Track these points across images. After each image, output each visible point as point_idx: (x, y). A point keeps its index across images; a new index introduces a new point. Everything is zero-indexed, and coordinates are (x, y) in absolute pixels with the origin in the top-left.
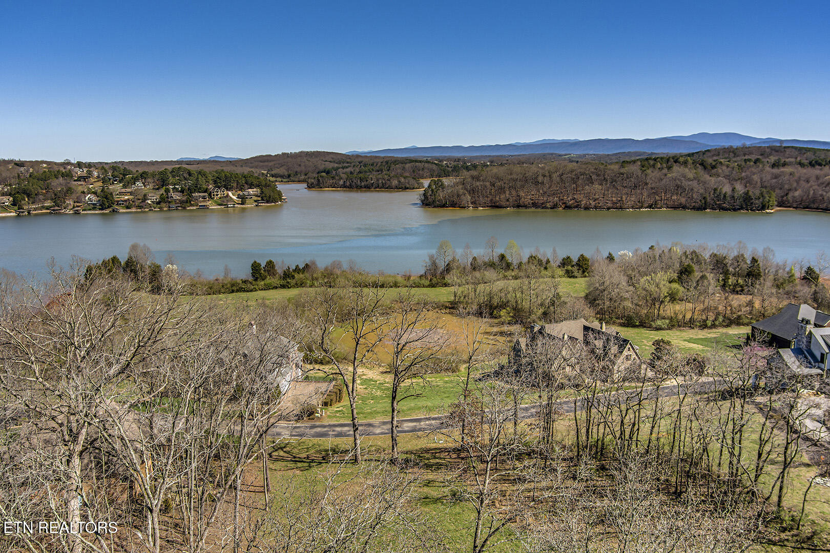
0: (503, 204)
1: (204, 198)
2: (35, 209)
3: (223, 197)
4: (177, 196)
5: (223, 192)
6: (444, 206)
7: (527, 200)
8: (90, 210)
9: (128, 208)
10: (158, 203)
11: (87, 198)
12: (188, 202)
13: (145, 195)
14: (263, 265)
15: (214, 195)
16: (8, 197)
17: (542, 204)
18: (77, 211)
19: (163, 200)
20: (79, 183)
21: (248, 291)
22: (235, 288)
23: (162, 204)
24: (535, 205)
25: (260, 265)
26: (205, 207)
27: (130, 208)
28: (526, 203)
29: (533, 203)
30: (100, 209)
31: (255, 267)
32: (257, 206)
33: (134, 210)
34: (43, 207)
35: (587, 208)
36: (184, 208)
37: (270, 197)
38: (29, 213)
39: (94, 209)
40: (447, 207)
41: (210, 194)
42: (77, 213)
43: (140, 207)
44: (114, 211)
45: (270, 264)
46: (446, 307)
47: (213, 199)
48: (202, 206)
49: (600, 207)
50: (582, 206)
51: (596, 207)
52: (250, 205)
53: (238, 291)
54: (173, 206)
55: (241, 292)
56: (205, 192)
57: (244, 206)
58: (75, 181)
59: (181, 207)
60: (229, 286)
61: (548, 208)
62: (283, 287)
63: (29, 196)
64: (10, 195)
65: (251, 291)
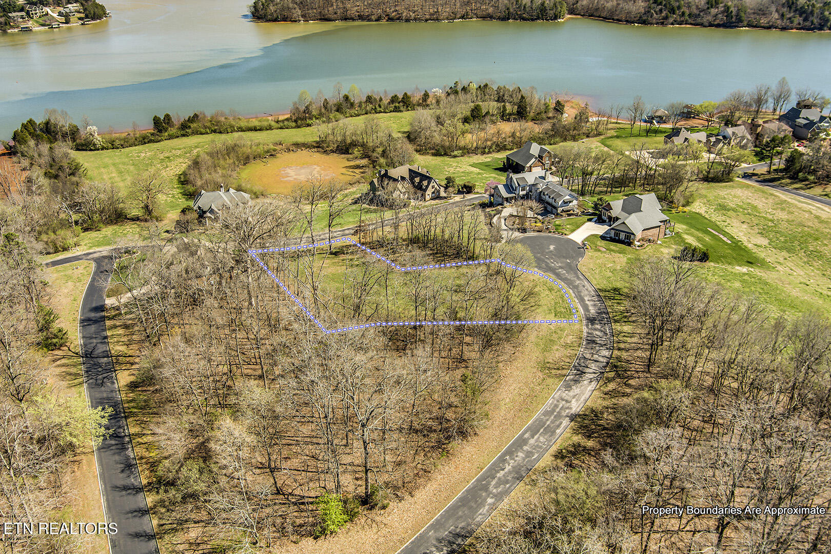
0: (333, 17)
3: (43, 16)
5: (41, 9)
6: (275, 20)
7: (353, 11)
12: (7, 23)
14: (162, 118)
15: (32, 14)
17: (368, 16)
24: (361, 18)
25: (159, 118)
26: (27, 30)
28: (353, 16)
29: (359, 16)
31: (156, 121)
32: (82, 24)
35: (407, 20)
36: (5, 32)
37: (94, 14)
40: (279, 21)
41: (28, 13)
45: (167, 117)
46: (314, 147)
47: (32, 18)
48: (24, 28)
49: (420, 19)
50: (404, 18)
51: (415, 19)
52: (75, 23)
55: (151, 143)
56: (22, 10)
57: (69, 25)
61: (372, 21)
62: (183, 135)
65: (159, 141)
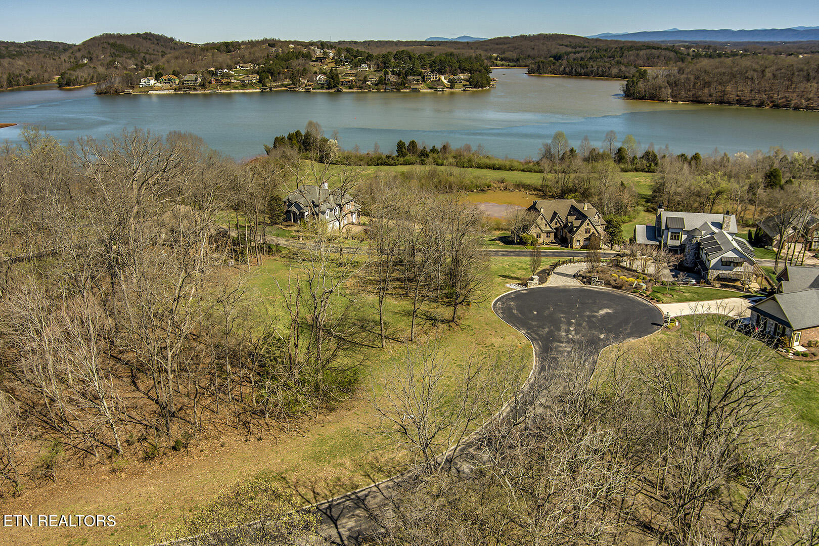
0: (705, 99)
1: (417, 81)
2: (276, 87)
3: (435, 81)
4: (393, 79)
5: (436, 76)
6: (642, 98)
7: (733, 97)
8: (319, 89)
9: (350, 88)
10: (376, 85)
11: (318, 78)
12: (403, 84)
13: (365, 77)
15: (427, 79)
16: (255, 75)
17: (748, 101)
18: (308, 89)
19: (381, 82)
20: (316, 63)
21: (390, 165)
22: (379, 162)
23: (380, 85)
24: (739, 102)
25: (404, 144)
26: (416, 91)
27: (352, 89)
28: (731, 100)
29: (737, 100)
30: (327, 89)
31: (400, 146)
32: (464, 90)
33: (355, 90)
34: (283, 85)
35: (796, 108)
36: (398, 90)
37: (478, 82)
38: (271, 90)
39: (322, 88)
40: (646, 99)
41: (423, 78)
42: (308, 91)
43: (361, 88)
44: (338, 90)
45: (413, 144)
47: (425, 82)
48: (414, 88)
49: (813, 108)
50: (792, 106)
51: (807, 108)
52: (458, 89)
53: (381, 164)
54: (389, 87)
55: (384, 165)
56: (420, 75)
57: (452, 90)
58: (313, 61)
59: (396, 89)
60: (375, 160)
61: (752, 106)
62: (418, 163)
63: (272, 75)
64: (258, 73)
65: (392, 165)
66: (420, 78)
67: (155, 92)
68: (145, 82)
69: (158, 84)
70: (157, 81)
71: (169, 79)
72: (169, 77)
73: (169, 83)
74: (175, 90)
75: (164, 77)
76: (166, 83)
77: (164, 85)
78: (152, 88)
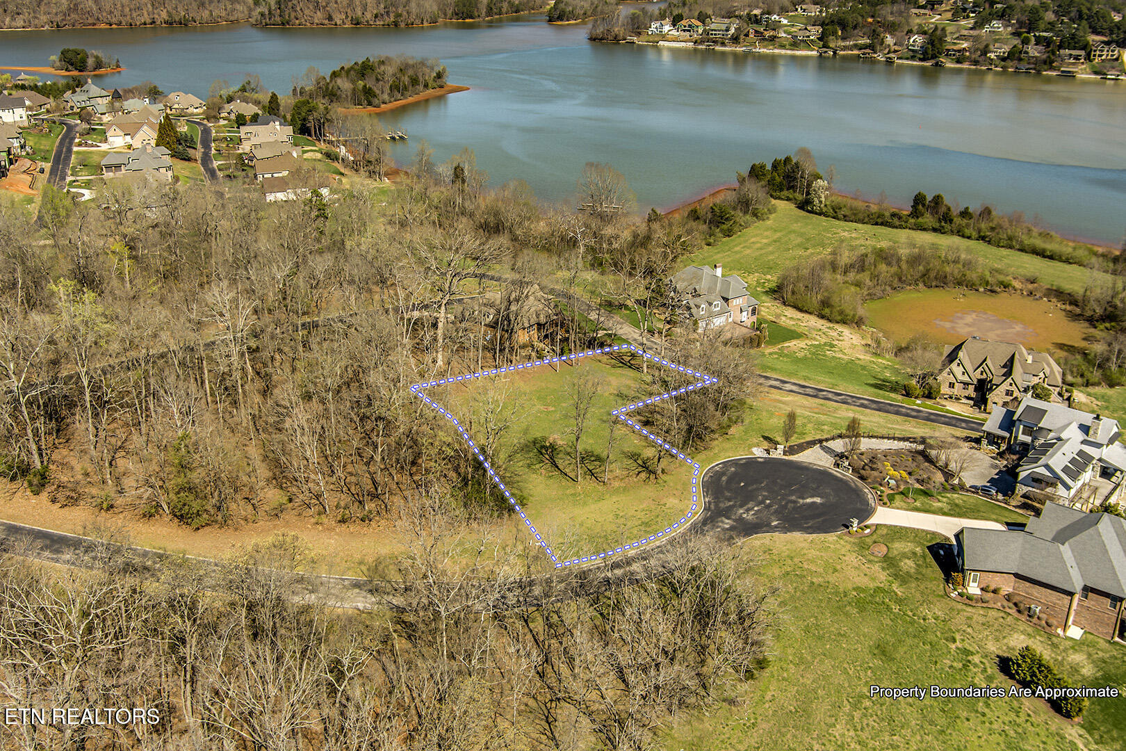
1: (1077, 58)
2: (845, 48)
3: (1109, 60)
4: (1034, 51)
5: (1113, 51)
8: (907, 59)
9: (958, 62)
10: (1004, 59)
11: (911, 41)
12: (1049, 64)
13: (987, 46)
14: (929, 198)
15: (1094, 55)
16: (817, 28)
18: (890, 58)
19: (1014, 55)
20: (922, 11)
21: (892, 227)
23: (1009, 61)
25: (924, 198)
27: (961, 63)
30: (921, 60)
31: (919, 200)
33: (965, 66)
34: (856, 46)
36: (1039, 72)
38: (835, 53)
39: (913, 58)
41: (1088, 54)
42: (889, 62)
43: (976, 62)
44: (937, 64)
45: (937, 200)
47: (1091, 61)
48: (1066, 71)
54: (1024, 66)
56: (1084, 48)
58: (920, 7)
59: (1034, 69)
60: (875, 216)
63: (844, 28)
64: (822, 25)
66: (1082, 53)
67: (666, 44)
68: (656, 28)
69: (674, 32)
70: (674, 26)
71: (690, 26)
72: (690, 23)
73: (689, 31)
74: (695, 42)
75: (684, 22)
76: (684, 31)
77: (682, 33)
78: (664, 37)
